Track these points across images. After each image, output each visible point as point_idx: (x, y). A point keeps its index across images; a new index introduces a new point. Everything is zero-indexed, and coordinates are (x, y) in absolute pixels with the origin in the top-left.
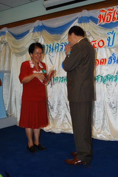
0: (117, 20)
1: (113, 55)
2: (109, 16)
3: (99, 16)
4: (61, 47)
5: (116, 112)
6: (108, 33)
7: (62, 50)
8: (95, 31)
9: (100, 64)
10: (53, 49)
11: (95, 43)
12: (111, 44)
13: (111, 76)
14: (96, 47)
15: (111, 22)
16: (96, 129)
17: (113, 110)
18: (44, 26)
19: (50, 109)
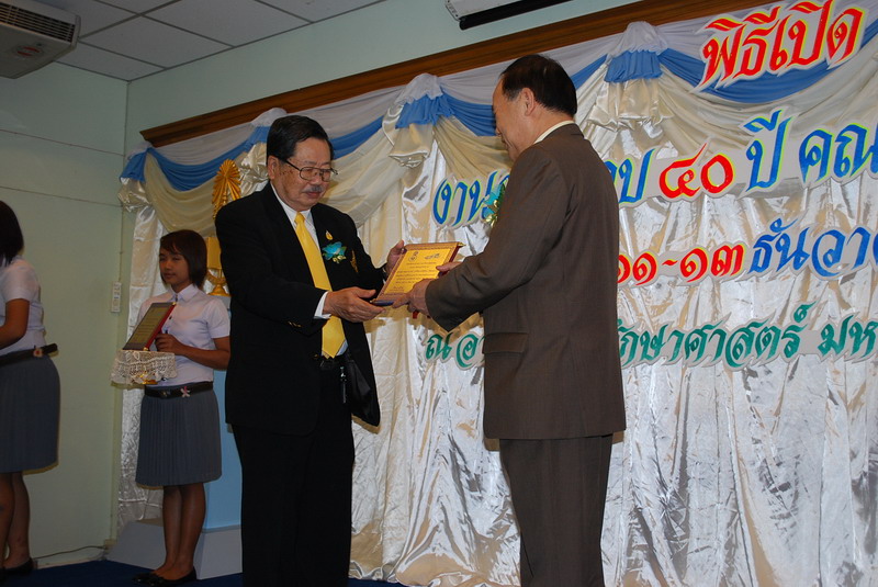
0: (792, 62)
1: (777, 226)
2: (755, 48)
3: (706, 48)
5: (795, 508)
6: (749, 126)
8: (686, 115)
9: (715, 272)
11: (690, 172)
12: (764, 175)
13: (766, 329)
14: (690, 193)
15: (766, 73)
17: (779, 497)
18: (450, 100)
19: (466, 491)
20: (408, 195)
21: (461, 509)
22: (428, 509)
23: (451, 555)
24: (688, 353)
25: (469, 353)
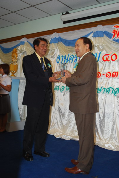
3: (113, 31)
4: (76, 58)
7: (76, 61)
8: (108, 45)
9: (112, 77)
10: (67, 59)
11: (109, 57)
14: (108, 61)
16: (104, 139)
18: (61, 38)
19: (61, 117)
20: (51, 57)
21: (60, 120)
22: (54, 120)
23: (58, 129)
24: (106, 92)
25: (63, 90)
